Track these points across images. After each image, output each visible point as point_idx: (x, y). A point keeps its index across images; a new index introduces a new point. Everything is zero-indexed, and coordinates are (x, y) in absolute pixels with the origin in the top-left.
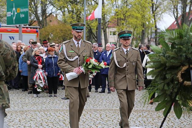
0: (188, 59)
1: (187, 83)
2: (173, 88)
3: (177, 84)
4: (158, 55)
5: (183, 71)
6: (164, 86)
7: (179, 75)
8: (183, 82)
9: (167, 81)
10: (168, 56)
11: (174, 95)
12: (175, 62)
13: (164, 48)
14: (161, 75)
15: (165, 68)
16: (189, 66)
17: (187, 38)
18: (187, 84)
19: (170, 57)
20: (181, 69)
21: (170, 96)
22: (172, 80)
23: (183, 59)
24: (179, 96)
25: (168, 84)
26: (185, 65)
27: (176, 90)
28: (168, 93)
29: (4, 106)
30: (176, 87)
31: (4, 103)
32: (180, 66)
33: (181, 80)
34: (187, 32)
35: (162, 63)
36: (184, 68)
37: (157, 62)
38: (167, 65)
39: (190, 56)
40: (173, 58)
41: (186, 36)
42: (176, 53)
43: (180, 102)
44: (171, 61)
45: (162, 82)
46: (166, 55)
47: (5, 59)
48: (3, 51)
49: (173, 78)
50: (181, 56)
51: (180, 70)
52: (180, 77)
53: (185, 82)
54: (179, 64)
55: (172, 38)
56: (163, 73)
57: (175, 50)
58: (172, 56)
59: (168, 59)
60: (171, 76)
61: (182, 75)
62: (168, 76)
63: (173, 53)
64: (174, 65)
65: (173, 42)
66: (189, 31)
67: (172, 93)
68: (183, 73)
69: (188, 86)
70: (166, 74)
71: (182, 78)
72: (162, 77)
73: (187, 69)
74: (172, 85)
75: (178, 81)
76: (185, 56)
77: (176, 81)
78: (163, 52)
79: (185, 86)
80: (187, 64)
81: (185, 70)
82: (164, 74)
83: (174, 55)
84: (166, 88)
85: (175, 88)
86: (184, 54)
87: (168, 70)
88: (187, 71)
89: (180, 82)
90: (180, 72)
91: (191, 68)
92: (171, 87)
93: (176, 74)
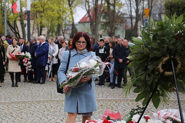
0: (169, 50)
1: (168, 73)
2: (154, 79)
3: (158, 75)
4: (141, 47)
5: (164, 62)
6: (145, 77)
7: (160, 66)
8: (164, 72)
9: (148, 72)
10: (151, 48)
11: (154, 85)
12: (157, 53)
13: (147, 40)
14: (143, 66)
15: (147, 59)
16: (170, 57)
17: (169, 30)
19: (153, 49)
20: (163, 60)
21: (151, 86)
22: (153, 71)
23: (165, 50)
24: (159, 86)
25: (149, 75)
26: (166, 56)
27: (156, 81)
28: (149, 83)
32: (162, 57)
33: (161, 70)
34: (168, 24)
35: (145, 54)
36: (166, 59)
37: (139, 53)
38: (150, 56)
39: (171, 47)
40: (156, 49)
41: (167, 28)
42: (159, 44)
43: (161, 92)
44: (154, 52)
45: (144, 73)
46: (149, 47)
49: (154, 69)
50: (163, 47)
51: (161, 61)
52: (161, 68)
53: (166, 72)
54: (161, 55)
55: (154, 29)
57: (158, 42)
58: (155, 47)
59: (151, 50)
60: (152, 67)
61: (163, 66)
62: (150, 67)
63: (157, 44)
64: (156, 56)
65: (155, 33)
66: (170, 23)
67: (152, 84)
68: (164, 63)
69: (168, 76)
70: (148, 65)
71: (162, 69)
72: (143, 68)
73: (168, 59)
74: (152, 76)
75: (159, 71)
76: (166, 48)
77: (157, 72)
78: (145, 44)
79: (165, 76)
80: (168, 55)
81: (166, 61)
82: (146, 65)
83: (157, 46)
84: (147, 79)
85: (155, 79)
86: (166, 46)
87: (149, 61)
88: (168, 62)
89: (160, 73)
90: (162, 63)
91: (172, 59)
92: (151, 78)
93: (158, 65)
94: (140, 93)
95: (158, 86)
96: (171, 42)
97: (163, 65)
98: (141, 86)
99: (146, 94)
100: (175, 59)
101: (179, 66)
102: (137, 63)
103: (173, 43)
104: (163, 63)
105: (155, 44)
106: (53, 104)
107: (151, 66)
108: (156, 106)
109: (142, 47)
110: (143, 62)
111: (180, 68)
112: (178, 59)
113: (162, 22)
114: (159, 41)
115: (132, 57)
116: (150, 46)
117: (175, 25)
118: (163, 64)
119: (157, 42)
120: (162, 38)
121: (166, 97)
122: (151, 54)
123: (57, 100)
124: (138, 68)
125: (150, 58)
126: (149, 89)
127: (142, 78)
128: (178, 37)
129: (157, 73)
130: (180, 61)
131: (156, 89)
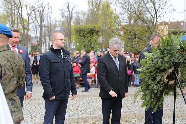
0: (174, 63)
6: (153, 87)
7: (165, 77)
11: (159, 93)
20: (168, 71)
24: (164, 94)
29: (20, 119)
31: (20, 116)
32: (168, 69)
33: (166, 81)
35: (157, 67)
36: (171, 70)
39: (176, 60)
45: (152, 83)
47: (19, 71)
48: (17, 63)
49: (161, 79)
53: (170, 82)
64: (165, 68)
65: (163, 49)
66: (175, 40)
70: (157, 76)
75: (164, 81)
80: (173, 67)
83: (168, 60)
88: (173, 73)
91: (176, 70)
92: (157, 87)
97: (168, 75)
111: (180, 78)
126: (153, 96)
130: (181, 72)
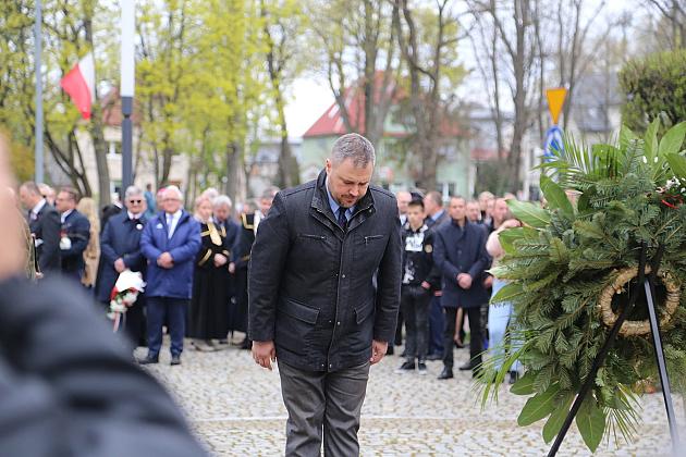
0: (636, 245)
1: (631, 327)
2: (584, 345)
3: (597, 332)
4: (540, 234)
5: (620, 287)
6: (554, 340)
7: (605, 302)
8: (618, 324)
9: (564, 322)
10: (573, 237)
11: (586, 368)
12: (596, 258)
13: (558, 210)
14: (544, 302)
15: (560, 277)
16: (641, 269)
17: (635, 176)
18: (629, 332)
19: (581, 242)
20: (614, 281)
21: (574, 372)
22: (581, 320)
23: (622, 245)
24: (603, 372)
25: (568, 333)
26: (627, 267)
27: (593, 353)
28: (568, 361)
30: (593, 343)
32: (612, 268)
33: (610, 318)
34: (634, 155)
35: (551, 259)
36: (625, 277)
37: (533, 257)
38: (571, 266)
39: (644, 235)
40: (590, 242)
41: (628, 169)
42: (603, 227)
43: (607, 393)
44: (585, 252)
45: (548, 324)
49: (586, 312)
50: (616, 235)
51: (610, 283)
52: (608, 307)
53: (625, 324)
54: (609, 263)
55: (583, 173)
56: (551, 294)
57: (598, 217)
58: (589, 235)
59: (573, 245)
60: (578, 305)
61: (617, 302)
62: (571, 306)
63: (593, 225)
64: (591, 265)
65: (586, 187)
66: (639, 151)
67: (577, 364)
68: (619, 292)
69: (633, 336)
70: (564, 296)
71: (614, 311)
72: (548, 308)
73: (633, 279)
74: (578, 336)
75: (601, 320)
76: (627, 236)
77: (595, 321)
78: (552, 223)
79: (621, 336)
80: (634, 262)
81: (626, 284)
82: (556, 296)
83: (594, 232)
84: (561, 345)
85: (590, 346)
86: (624, 230)
87: (567, 283)
88: (634, 287)
89: (605, 325)
90: (611, 292)
91: (647, 276)
92: (575, 343)
93: (596, 298)
94: (532, 395)
95: (600, 373)
96: (645, 219)
97: (615, 296)
98: (537, 372)
99: (557, 399)
100: (659, 278)
101: (672, 302)
102: (525, 288)
103: (652, 221)
104: (616, 291)
105: (586, 224)
106: (219, 435)
107: (575, 300)
108: (592, 440)
109: (544, 234)
110: (546, 287)
111: (677, 310)
112: (669, 276)
113: (611, 151)
114: (600, 213)
115: (506, 269)
116: (572, 231)
117: (656, 160)
118: (615, 293)
119: (595, 217)
120: (612, 203)
121: (627, 409)
122: (574, 258)
123: (233, 422)
124: (529, 306)
125: (570, 275)
126: (566, 382)
127: (543, 342)
128: (668, 202)
129: (594, 326)
130: (676, 284)
131: (590, 383)
